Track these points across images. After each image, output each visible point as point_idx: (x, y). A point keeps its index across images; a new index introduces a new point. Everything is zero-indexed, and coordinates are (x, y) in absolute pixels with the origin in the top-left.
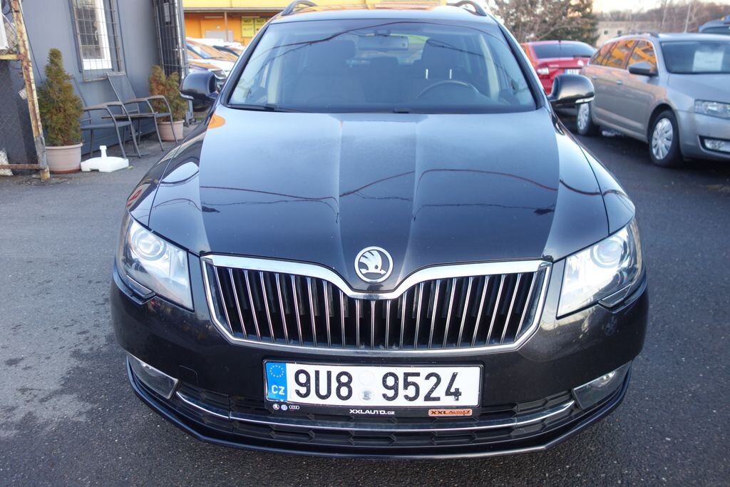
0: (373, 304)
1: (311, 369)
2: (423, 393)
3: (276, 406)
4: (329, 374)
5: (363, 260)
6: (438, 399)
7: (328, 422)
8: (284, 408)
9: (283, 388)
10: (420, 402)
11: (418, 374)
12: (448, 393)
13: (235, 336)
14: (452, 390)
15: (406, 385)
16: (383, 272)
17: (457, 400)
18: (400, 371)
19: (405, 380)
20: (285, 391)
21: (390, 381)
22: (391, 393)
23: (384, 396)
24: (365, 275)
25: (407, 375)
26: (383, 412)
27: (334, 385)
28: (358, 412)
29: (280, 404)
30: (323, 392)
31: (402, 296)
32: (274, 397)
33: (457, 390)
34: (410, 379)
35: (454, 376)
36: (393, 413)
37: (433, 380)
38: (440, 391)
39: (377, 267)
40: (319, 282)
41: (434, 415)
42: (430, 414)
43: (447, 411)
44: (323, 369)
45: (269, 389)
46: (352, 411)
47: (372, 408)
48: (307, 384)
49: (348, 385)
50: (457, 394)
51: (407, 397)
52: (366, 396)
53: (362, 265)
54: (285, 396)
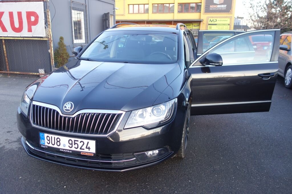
0: (67, 118)
1: (50, 136)
2: (79, 147)
3: (42, 146)
4: (54, 138)
5: (66, 105)
6: (84, 149)
7: (58, 153)
8: (44, 147)
9: (44, 141)
10: (79, 150)
11: (78, 141)
12: (86, 148)
13: (34, 124)
14: (88, 147)
15: (75, 144)
16: (70, 109)
17: (89, 150)
18: (73, 139)
19: (74, 142)
20: (45, 142)
21: (70, 142)
22: (71, 146)
23: (69, 146)
24: (65, 110)
25: (75, 141)
26: (68, 151)
27: (56, 141)
28: (62, 150)
29: (43, 145)
30: (53, 143)
31: (75, 117)
32: (42, 143)
33: (89, 147)
34: (76, 142)
35: (88, 143)
36: (71, 152)
37: (82, 143)
38: (84, 147)
39: (69, 108)
40: (54, 111)
41: (82, 154)
42: (81, 154)
43: (86, 153)
44: (53, 136)
45: (41, 141)
46: (60, 150)
47: (66, 150)
48: (49, 140)
49: (59, 142)
50: (89, 148)
51: (75, 147)
52: (64, 146)
53: (65, 107)
54: (44, 143)
